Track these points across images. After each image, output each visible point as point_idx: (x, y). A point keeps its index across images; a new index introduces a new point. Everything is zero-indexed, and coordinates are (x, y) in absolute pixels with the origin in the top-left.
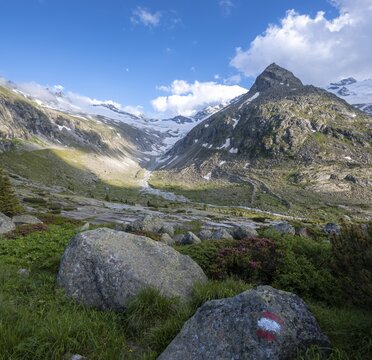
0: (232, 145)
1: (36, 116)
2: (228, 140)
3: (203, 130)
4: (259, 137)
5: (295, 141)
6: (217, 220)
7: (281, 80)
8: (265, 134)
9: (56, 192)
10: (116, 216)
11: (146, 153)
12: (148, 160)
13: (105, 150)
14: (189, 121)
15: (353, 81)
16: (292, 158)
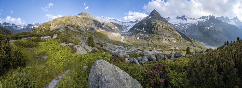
0: (144, 30)
1: (99, 24)
2: (143, 29)
3: (137, 25)
4: (151, 28)
5: (159, 30)
6: (141, 50)
7: (156, 14)
8: (152, 28)
9: (102, 42)
10: (115, 49)
11: (123, 31)
12: (123, 33)
13: (113, 31)
14: (134, 23)
15: (170, 18)
16: (158, 34)
